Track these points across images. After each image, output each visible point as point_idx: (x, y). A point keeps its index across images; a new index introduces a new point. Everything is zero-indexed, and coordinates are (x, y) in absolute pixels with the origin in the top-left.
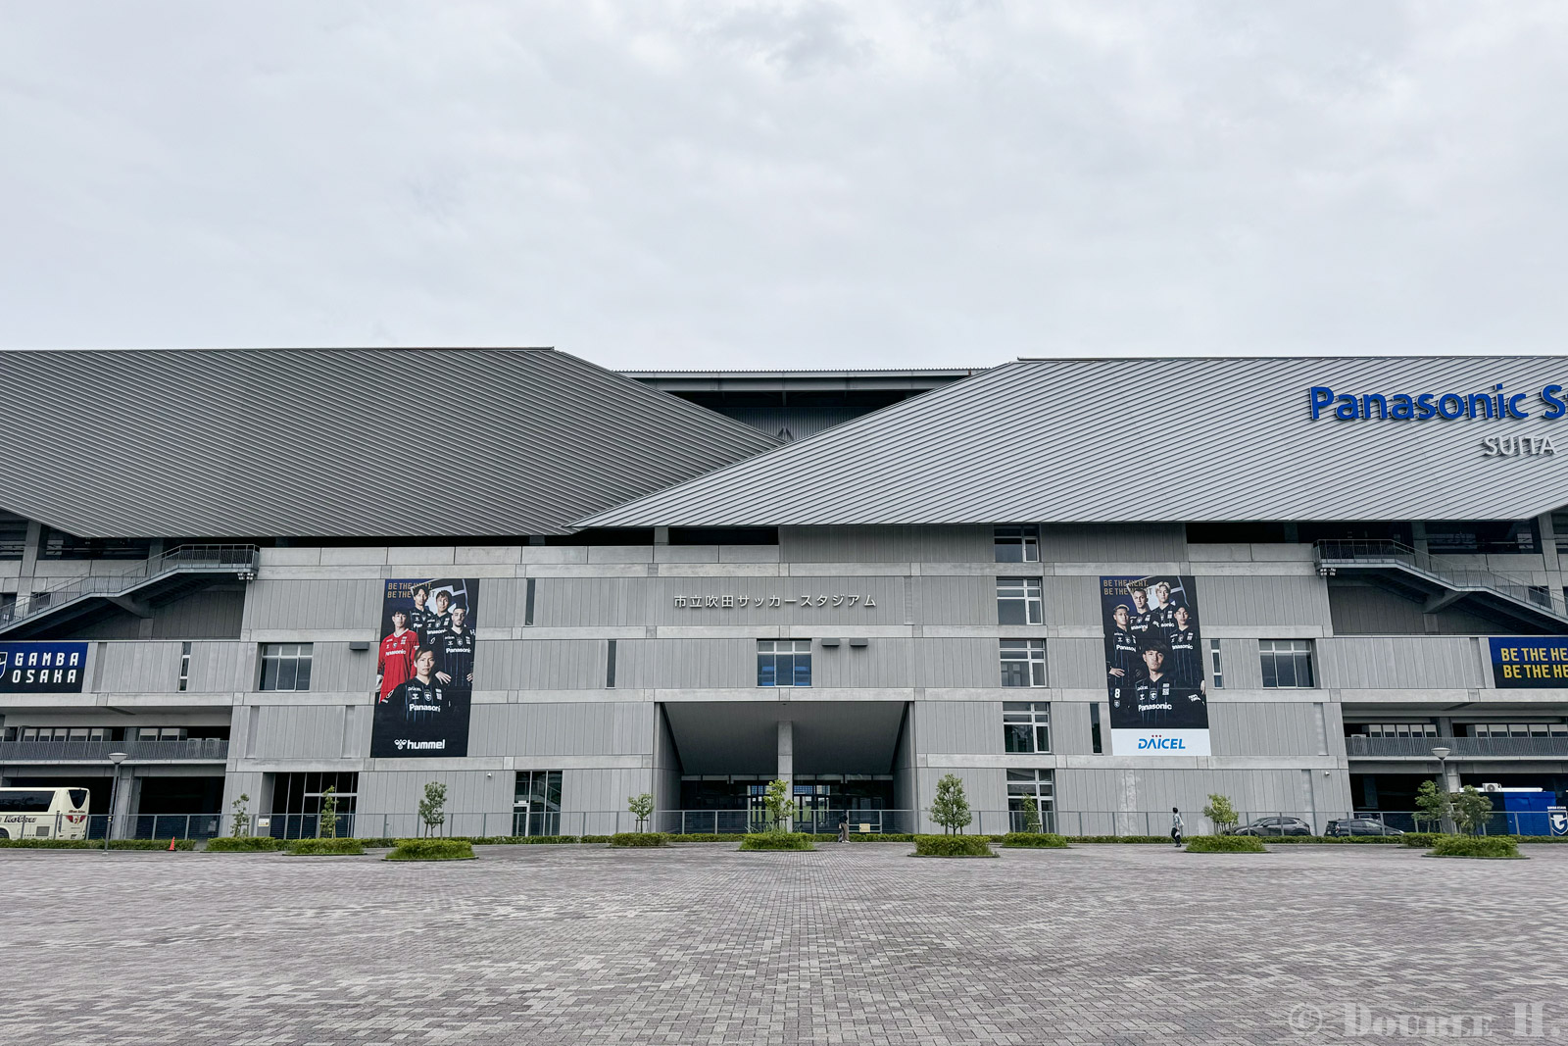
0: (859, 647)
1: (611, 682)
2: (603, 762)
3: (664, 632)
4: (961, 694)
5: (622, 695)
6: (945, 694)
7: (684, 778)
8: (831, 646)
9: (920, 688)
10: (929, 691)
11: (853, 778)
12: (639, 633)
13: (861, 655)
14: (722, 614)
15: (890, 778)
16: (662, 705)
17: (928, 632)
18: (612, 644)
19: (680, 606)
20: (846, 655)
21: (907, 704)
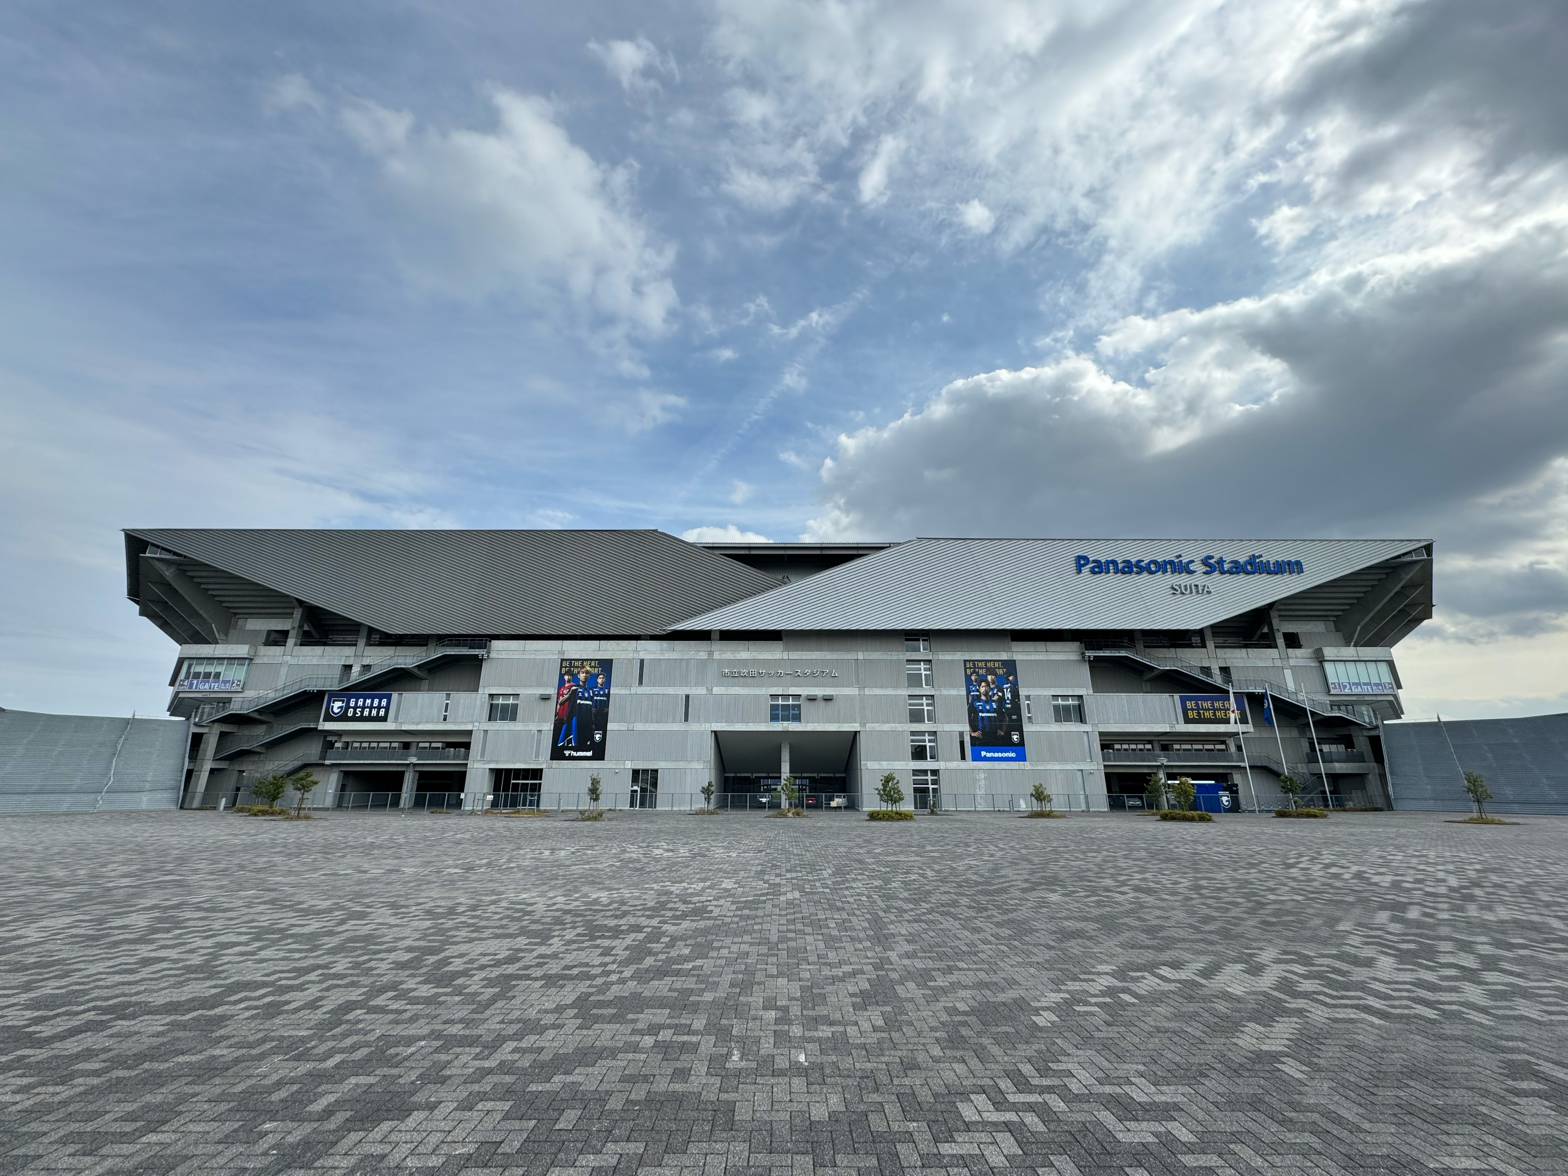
0: (828, 699)
1: (686, 720)
2: (681, 765)
3: (716, 690)
4: (886, 727)
5: (693, 726)
6: (877, 727)
7: (726, 775)
8: (812, 699)
9: (863, 724)
10: (868, 725)
11: (824, 775)
12: (702, 691)
13: (830, 703)
14: (750, 680)
15: (844, 775)
16: (715, 732)
17: (868, 692)
18: (687, 697)
19: (725, 676)
20: (822, 704)
21: (856, 732)
